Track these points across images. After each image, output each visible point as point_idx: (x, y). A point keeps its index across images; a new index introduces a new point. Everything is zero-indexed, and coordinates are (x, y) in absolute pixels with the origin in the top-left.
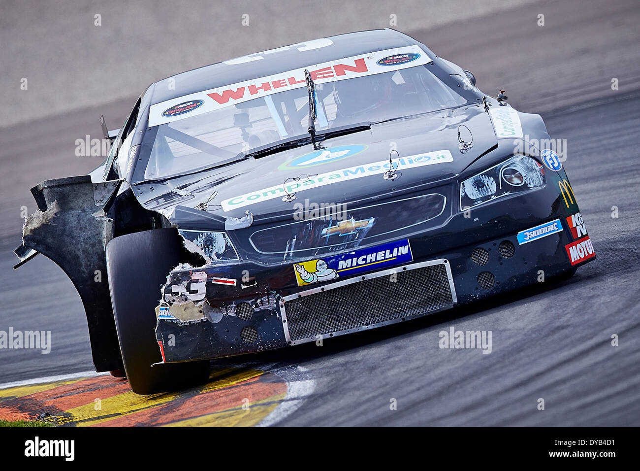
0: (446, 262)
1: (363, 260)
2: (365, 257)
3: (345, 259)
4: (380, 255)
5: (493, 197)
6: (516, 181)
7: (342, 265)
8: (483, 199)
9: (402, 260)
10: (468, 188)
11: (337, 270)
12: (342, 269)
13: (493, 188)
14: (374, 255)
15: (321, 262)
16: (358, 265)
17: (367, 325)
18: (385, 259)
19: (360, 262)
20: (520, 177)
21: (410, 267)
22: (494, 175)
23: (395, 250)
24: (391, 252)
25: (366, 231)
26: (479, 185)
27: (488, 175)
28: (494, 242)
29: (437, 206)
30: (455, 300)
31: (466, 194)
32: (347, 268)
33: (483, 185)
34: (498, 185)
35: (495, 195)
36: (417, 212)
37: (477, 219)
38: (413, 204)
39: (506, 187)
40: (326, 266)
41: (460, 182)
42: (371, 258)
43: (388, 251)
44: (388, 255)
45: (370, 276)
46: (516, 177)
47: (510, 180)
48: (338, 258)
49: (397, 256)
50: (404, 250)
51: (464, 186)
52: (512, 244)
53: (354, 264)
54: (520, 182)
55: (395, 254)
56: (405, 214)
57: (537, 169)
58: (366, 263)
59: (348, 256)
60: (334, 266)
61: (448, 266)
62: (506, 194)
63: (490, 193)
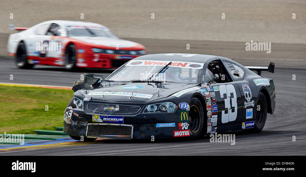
0: (132, 126)
1: (110, 119)
2: (110, 118)
3: (105, 118)
4: (115, 119)
5: (154, 112)
6: (164, 109)
7: (104, 119)
8: (151, 112)
9: (120, 122)
10: (149, 108)
11: (103, 120)
12: (104, 120)
13: (156, 109)
14: (113, 119)
15: (99, 116)
16: (108, 120)
17: (106, 138)
18: (116, 121)
19: (109, 120)
20: (166, 108)
21: (122, 125)
22: (158, 106)
23: (119, 119)
24: (118, 119)
25: (115, 111)
26: (152, 107)
27: (156, 105)
28: (148, 124)
29: (137, 110)
30: (132, 138)
31: (147, 109)
32: (105, 120)
33: (153, 108)
34: (157, 109)
35: (155, 111)
36: (130, 110)
37: (145, 117)
38: (131, 108)
39: (160, 110)
40: (100, 118)
41: (147, 105)
42: (112, 119)
43: (117, 119)
44: (117, 120)
45: (111, 124)
46: (164, 108)
47: (162, 108)
48: (104, 116)
49: (119, 121)
50: (121, 120)
51: (148, 106)
52: (154, 127)
53: (107, 120)
54: (165, 109)
55: (119, 120)
56: (127, 110)
57: (175, 107)
58: (110, 120)
59: (106, 117)
60: (102, 119)
61: (133, 127)
62: (159, 112)
63: (154, 110)
